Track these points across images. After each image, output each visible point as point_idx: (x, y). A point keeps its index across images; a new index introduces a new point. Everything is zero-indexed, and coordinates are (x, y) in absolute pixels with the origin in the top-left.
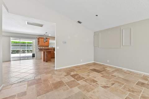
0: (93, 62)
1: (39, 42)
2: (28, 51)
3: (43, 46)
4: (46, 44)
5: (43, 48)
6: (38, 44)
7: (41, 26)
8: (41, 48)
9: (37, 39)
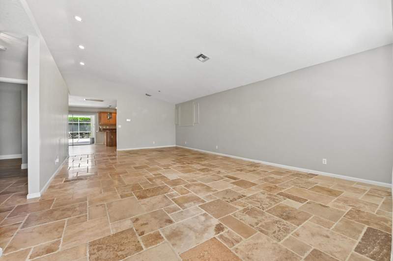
0: (175, 146)
1: (100, 118)
2: (81, 134)
3: (106, 125)
4: (111, 121)
5: (108, 127)
6: (100, 122)
7: (102, 101)
8: (104, 127)
9: (98, 114)
